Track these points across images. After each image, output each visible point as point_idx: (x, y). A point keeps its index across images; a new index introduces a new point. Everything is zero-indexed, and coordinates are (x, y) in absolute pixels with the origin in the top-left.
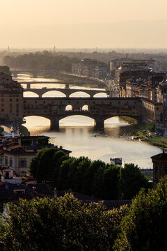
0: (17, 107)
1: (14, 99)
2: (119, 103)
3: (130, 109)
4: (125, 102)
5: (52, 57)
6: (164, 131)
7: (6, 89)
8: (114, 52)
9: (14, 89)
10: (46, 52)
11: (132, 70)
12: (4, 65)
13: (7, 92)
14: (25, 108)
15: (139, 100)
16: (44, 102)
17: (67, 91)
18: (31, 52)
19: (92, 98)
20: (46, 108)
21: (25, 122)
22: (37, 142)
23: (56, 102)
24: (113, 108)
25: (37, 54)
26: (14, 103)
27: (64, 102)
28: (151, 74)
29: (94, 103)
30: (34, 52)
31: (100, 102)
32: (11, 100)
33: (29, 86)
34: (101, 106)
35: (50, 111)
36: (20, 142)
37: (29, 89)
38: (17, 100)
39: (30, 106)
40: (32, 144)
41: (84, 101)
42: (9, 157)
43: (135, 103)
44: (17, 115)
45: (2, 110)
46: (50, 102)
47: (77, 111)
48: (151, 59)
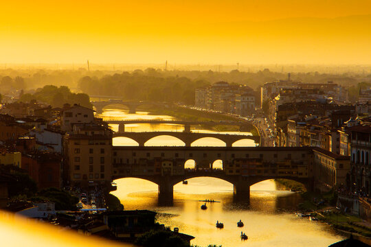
0: (102, 162)
1: (97, 149)
2: (276, 156)
3: (295, 166)
5: (162, 79)
6: (352, 203)
7: (83, 133)
8: (267, 70)
9: (96, 133)
10: (152, 71)
11: (298, 101)
12: (81, 92)
13: (85, 137)
14: (115, 165)
15: (310, 150)
16: (148, 155)
17: (187, 137)
18: (126, 70)
19: (229, 149)
20: (150, 163)
21: (115, 188)
22: (136, 221)
24: (267, 164)
26: (97, 155)
27: (182, 155)
28: (331, 107)
29: (233, 156)
30: (131, 70)
31: (242, 155)
32: (91, 151)
33: (122, 128)
34: (244, 161)
35: (159, 170)
36: (106, 220)
37: (122, 133)
38: (102, 151)
39: (125, 162)
40: (127, 225)
43: (303, 155)
44: (102, 176)
45: (78, 168)
46: (158, 155)
47: (204, 170)
48: (330, 83)
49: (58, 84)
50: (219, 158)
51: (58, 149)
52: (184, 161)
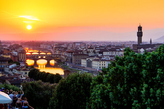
1: (24, 55)
3: (58, 58)
4: (56, 56)
5: (35, 43)
8: (53, 41)
10: (33, 41)
11: (58, 46)
13: (22, 53)
14: (27, 57)
15: (60, 55)
17: (39, 53)
19: (46, 55)
20: (33, 57)
23: (36, 56)
24: (53, 57)
25: (31, 41)
26: (24, 56)
27: (38, 56)
28: (63, 47)
30: (29, 41)
31: (49, 56)
32: (22, 55)
33: (28, 51)
35: (34, 58)
36: (25, 67)
37: (28, 52)
40: (29, 68)
41: (44, 55)
42: (22, 71)
44: (25, 59)
45: (20, 58)
46: (34, 56)
47: (42, 58)
48: (63, 43)
49: (17, 44)
50: (45, 56)
51: (17, 55)
52: (38, 57)
